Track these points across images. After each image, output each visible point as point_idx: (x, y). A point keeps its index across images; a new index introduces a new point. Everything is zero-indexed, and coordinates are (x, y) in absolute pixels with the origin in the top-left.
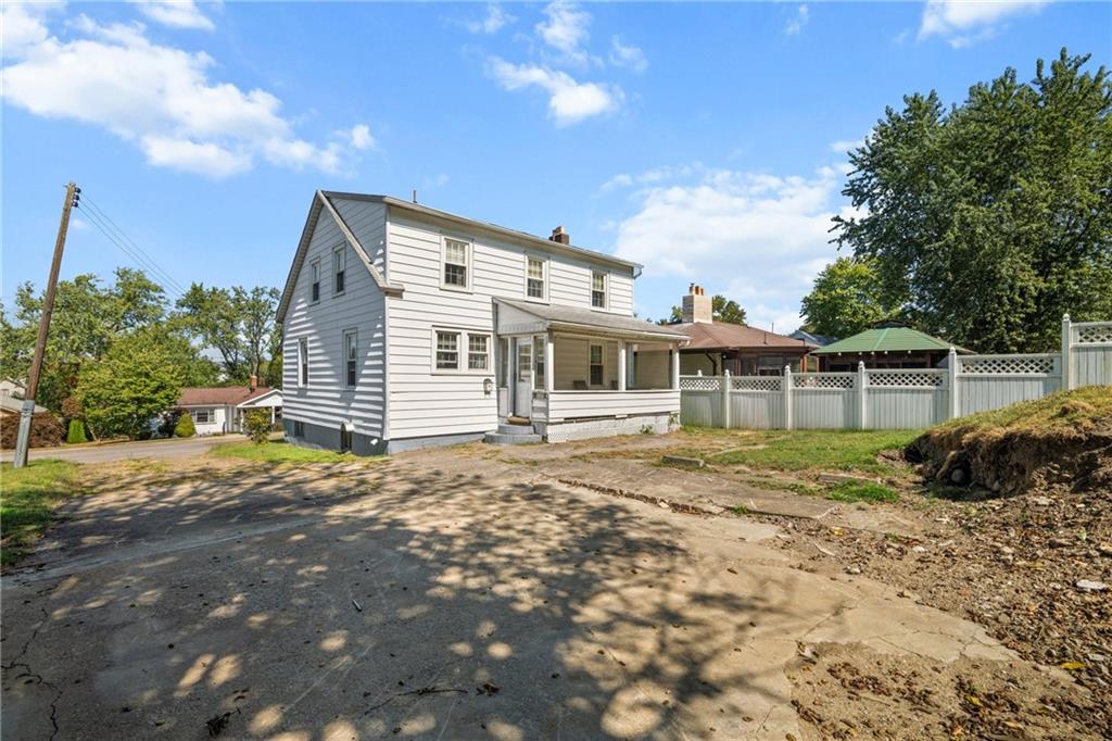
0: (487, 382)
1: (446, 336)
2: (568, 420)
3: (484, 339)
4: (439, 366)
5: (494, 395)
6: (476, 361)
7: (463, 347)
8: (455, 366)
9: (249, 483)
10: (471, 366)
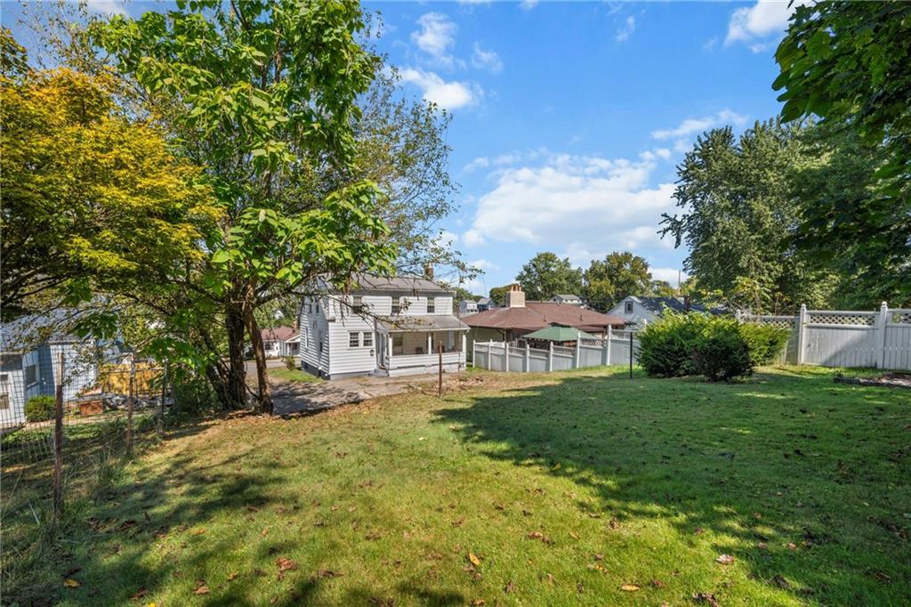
0: (372, 351)
1: (354, 334)
2: (399, 368)
3: (371, 333)
4: (351, 346)
5: (375, 356)
6: (367, 343)
7: (361, 338)
8: (357, 345)
9: (281, 389)
10: (365, 345)
